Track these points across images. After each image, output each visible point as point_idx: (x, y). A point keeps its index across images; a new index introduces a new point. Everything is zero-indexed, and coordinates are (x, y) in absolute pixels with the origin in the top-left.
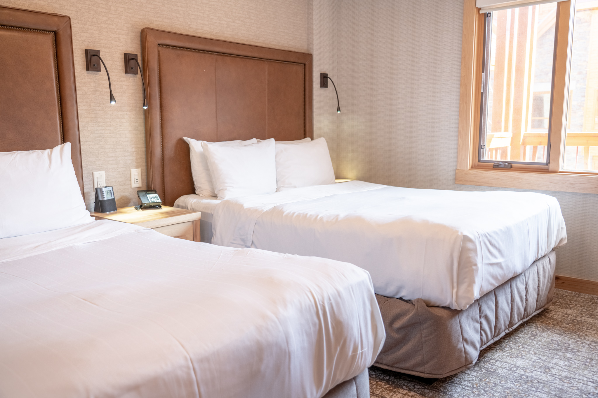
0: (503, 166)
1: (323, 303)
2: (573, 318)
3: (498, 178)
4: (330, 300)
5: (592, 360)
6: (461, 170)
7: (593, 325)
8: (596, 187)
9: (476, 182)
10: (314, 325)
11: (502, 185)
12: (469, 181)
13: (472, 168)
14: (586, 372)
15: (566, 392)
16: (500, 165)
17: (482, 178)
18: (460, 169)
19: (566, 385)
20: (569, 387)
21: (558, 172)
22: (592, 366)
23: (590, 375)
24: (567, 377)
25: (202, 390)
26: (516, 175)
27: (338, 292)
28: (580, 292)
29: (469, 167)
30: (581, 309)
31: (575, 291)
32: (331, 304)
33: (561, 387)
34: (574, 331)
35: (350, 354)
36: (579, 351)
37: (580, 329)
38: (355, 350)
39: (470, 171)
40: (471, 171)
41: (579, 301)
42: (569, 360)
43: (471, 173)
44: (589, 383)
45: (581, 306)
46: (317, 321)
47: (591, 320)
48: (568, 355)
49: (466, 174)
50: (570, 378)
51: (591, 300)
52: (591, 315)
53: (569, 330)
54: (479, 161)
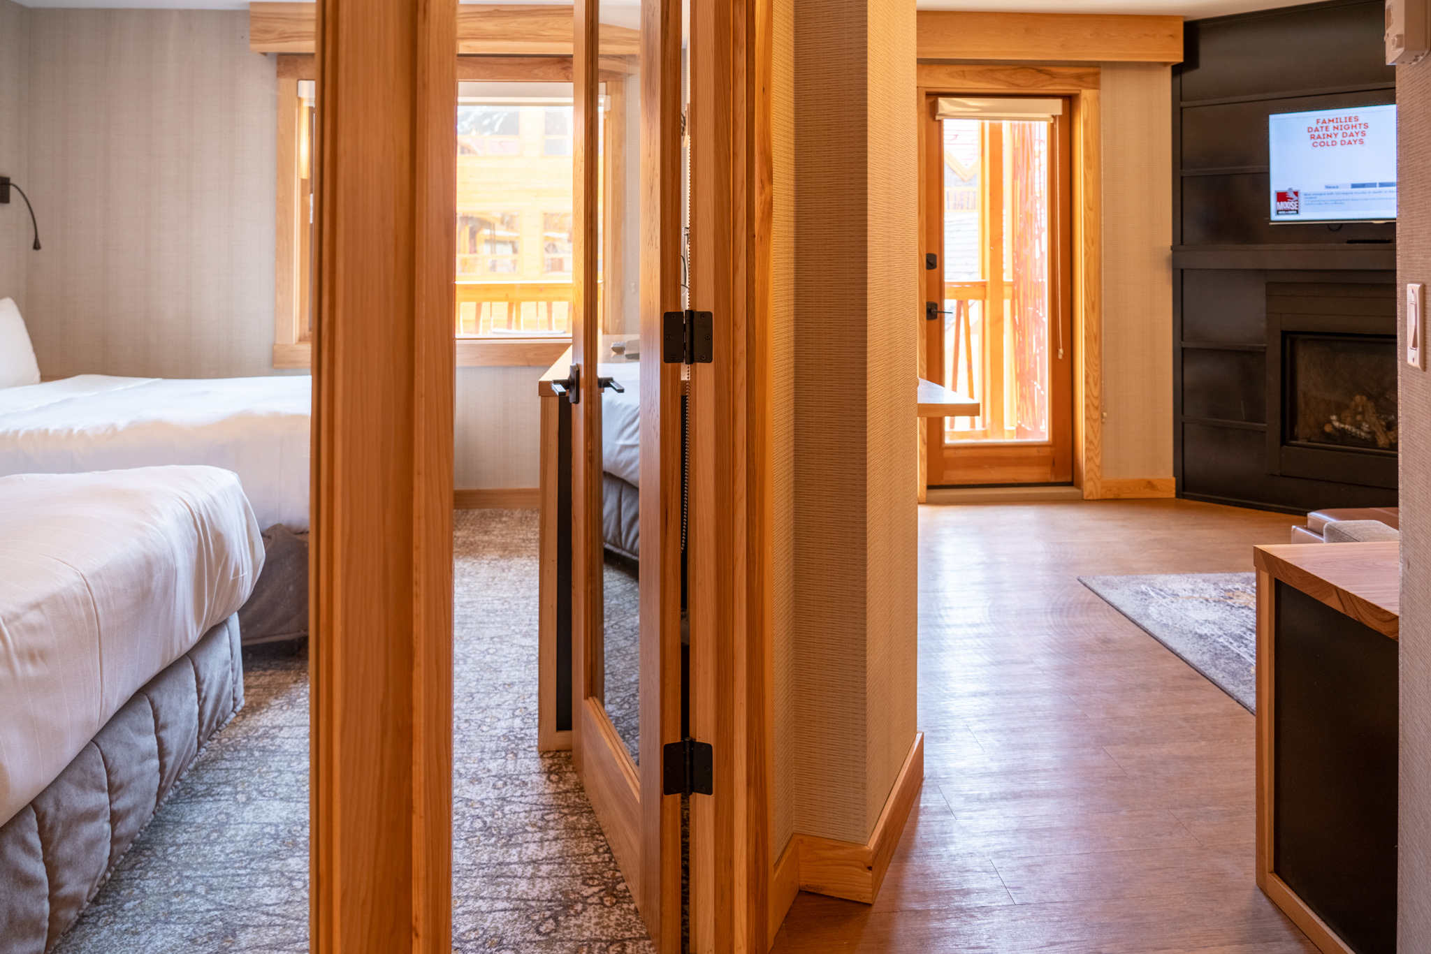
1: (199, 510)
2: (464, 539)
4: (205, 507)
5: (494, 578)
6: (282, 345)
7: (490, 542)
10: (194, 538)
12: (297, 362)
13: (300, 340)
14: (489, 592)
15: (470, 617)
18: (280, 343)
19: (469, 610)
20: (474, 611)
22: (496, 584)
23: (494, 594)
24: (468, 603)
25: (100, 610)
27: (213, 498)
28: (468, 508)
29: (295, 338)
30: (472, 528)
31: (462, 509)
32: (208, 512)
33: (463, 614)
34: (468, 553)
35: (231, 578)
36: (477, 573)
37: (475, 550)
38: (237, 573)
39: (297, 346)
40: (299, 346)
41: (468, 520)
42: (467, 585)
44: (495, 602)
45: (472, 525)
46: (196, 534)
47: (486, 538)
48: (466, 580)
49: (292, 351)
50: (473, 602)
51: (483, 515)
52: (486, 532)
53: (461, 553)
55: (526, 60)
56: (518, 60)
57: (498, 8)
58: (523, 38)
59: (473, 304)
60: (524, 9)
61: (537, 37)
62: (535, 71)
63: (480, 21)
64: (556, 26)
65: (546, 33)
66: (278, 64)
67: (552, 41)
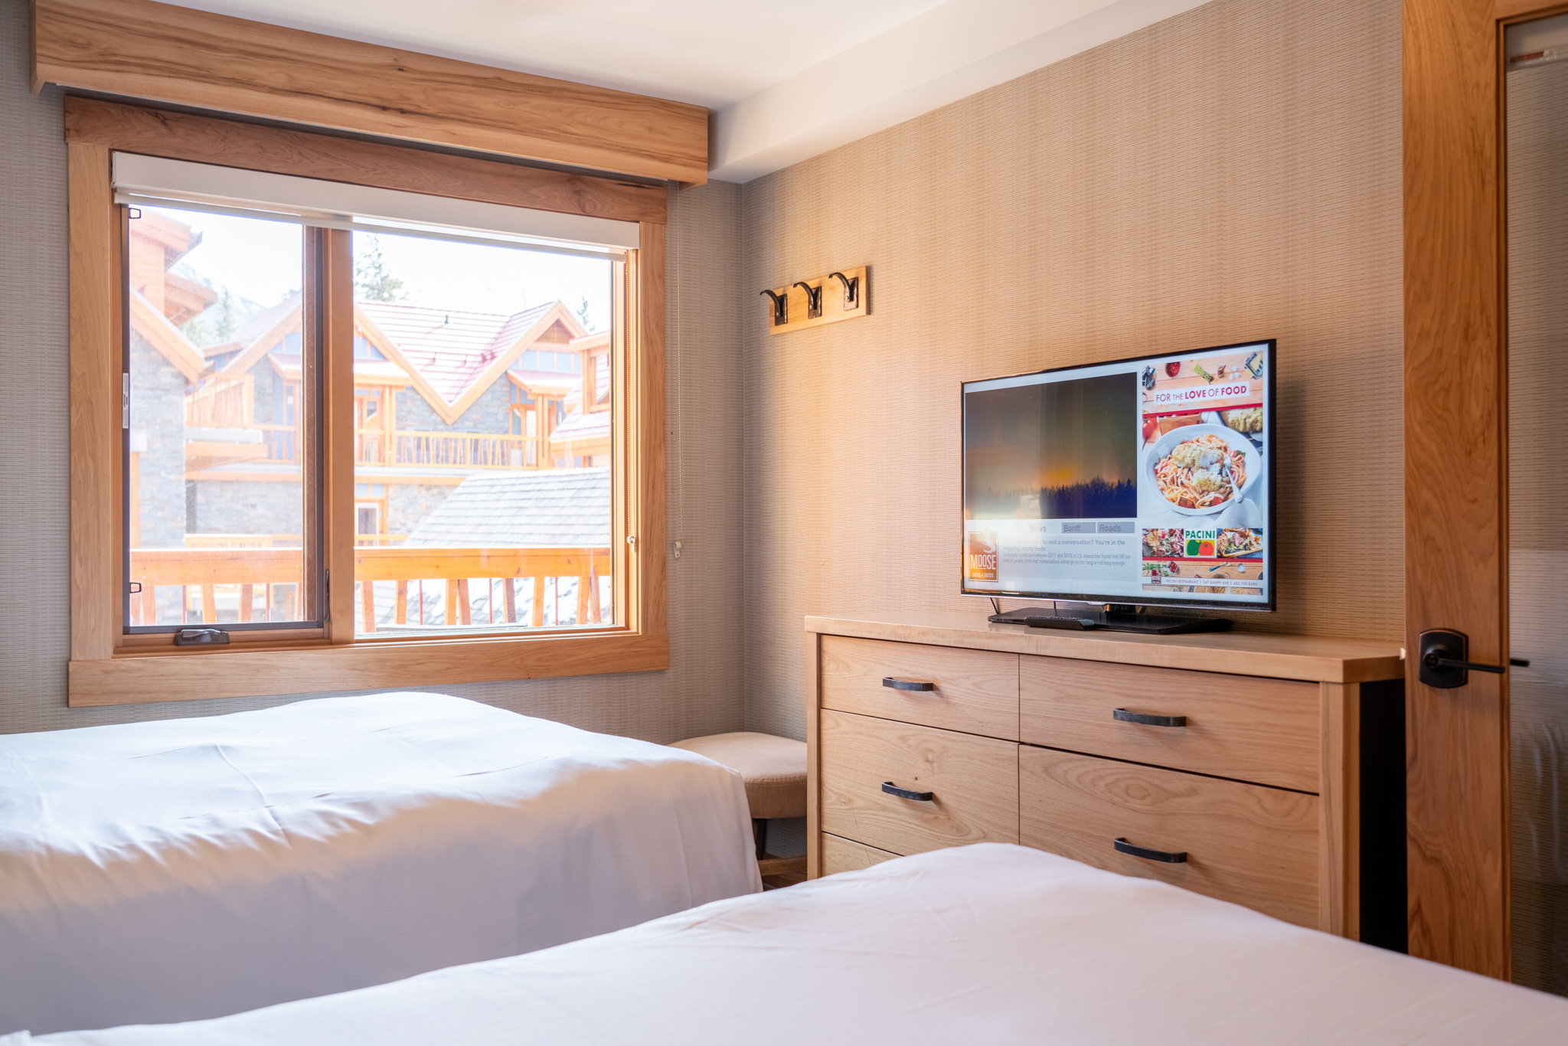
0: (207, 639)
3: (211, 674)
6: (85, 661)
8: (448, 669)
9: (141, 693)
11: (224, 692)
12: (119, 693)
13: (117, 651)
16: (202, 635)
17: (161, 677)
18: (82, 658)
21: (353, 643)
26: (262, 659)
29: (110, 649)
39: (112, 662)
40: (122, 663)
43: (123, 667)
49: (107, 672)
54: (127, 630)
55: (520, 170)
56: (507, 168)
57: (500, 75)
58: (540, 132)
59: (393, 584)
60: (540, 83)
61: (561, 135)
62: (535, 191)
63: (471, 92)
64: (589, 120)
65: (573, 130)
66: (66, 112)
67: (582, 144)
